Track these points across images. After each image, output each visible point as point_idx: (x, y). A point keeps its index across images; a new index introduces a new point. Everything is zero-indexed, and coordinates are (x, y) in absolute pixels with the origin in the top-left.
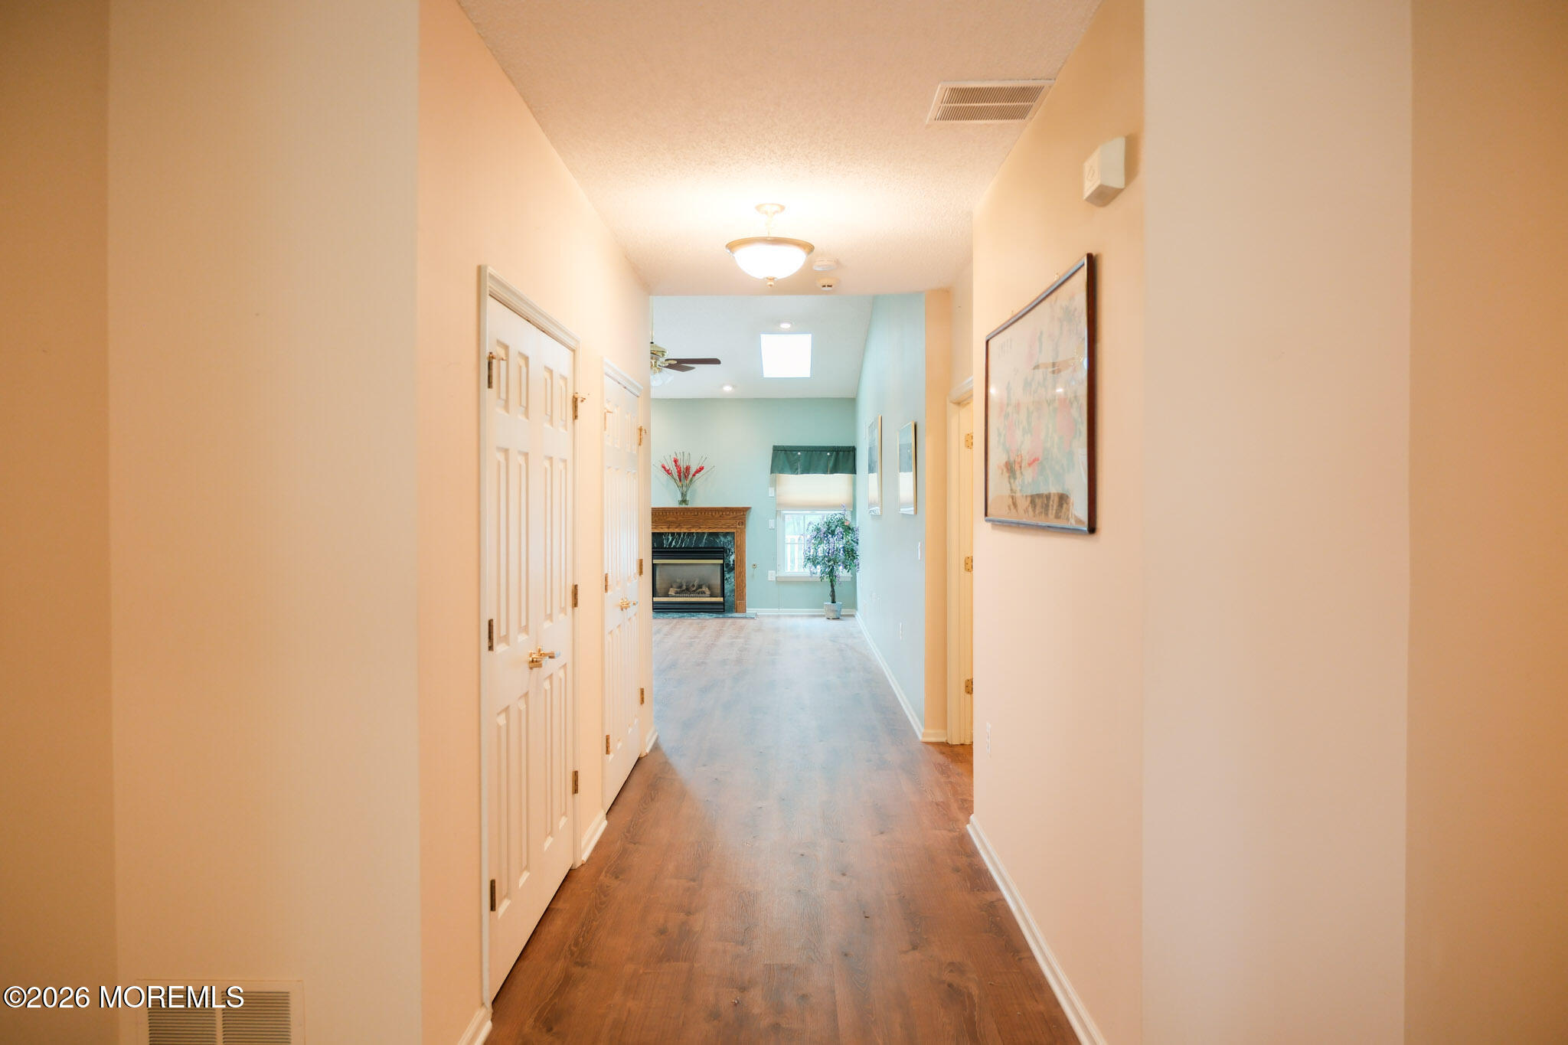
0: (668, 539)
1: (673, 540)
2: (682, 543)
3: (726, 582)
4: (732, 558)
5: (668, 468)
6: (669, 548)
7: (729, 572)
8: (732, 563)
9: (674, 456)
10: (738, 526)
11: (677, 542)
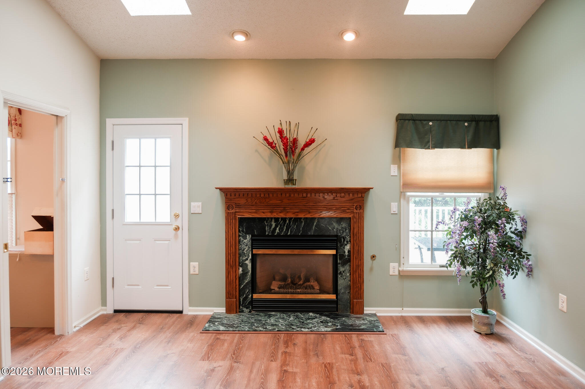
0: (271, 225)
1: (276, 226)
2: (287, 230)
3: (339, 276)
4: (347, 247)
5: (271, 141)
6: (273, 235)
7: (344, 264)
8: (347, 253)
9: (278, 126)
10: (355, 211)
11: (281, 229)
